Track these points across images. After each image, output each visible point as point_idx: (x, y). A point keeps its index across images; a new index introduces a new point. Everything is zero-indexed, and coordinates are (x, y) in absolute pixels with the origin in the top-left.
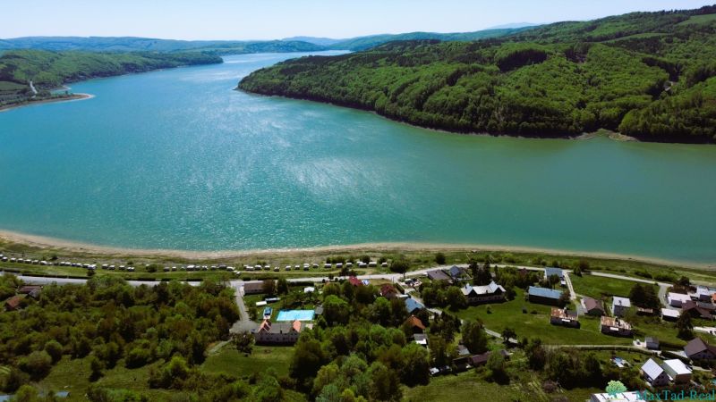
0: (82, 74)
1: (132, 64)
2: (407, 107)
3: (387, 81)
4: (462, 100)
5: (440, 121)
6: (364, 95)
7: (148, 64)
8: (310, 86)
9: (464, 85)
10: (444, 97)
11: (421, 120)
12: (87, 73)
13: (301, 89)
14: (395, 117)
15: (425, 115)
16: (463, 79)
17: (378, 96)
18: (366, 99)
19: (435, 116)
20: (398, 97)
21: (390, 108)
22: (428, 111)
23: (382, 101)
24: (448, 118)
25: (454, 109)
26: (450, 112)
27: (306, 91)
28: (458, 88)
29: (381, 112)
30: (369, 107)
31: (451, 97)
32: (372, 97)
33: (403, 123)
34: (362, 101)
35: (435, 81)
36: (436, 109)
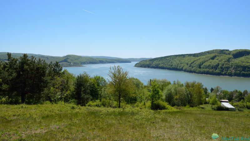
0: (87, 62)
1: (102, 61)
2: (195, 68)
3: (188, 61)
4: (217, 64)
5: (208, 71)
6: (179, 66)
7: (107, 61)
8: (159, 64)
9: (217, 59)
10: (210, 63)
11: (200, 71)
12: (88, 62)
13: (156, 65)
14: (191, 72)
15: (202, 70)
16: (217, 58)
17: (184, 66)
18: (180, 67)
19: (206, 70)
20: (192, 65)
21: (188, 69)
22: (203, 68)
23: (186, 67)
24: (211, 70)
25: (213, 67)
26: (212, 68)
27: (158, 66)
28: (215, 60)
29: (185, 71)
30: (181, 70)
31: (212, 63)
32: (182, 66)
33: (194, 73)
34: (178, 68)
35: (206, 59)
36: (206, 67)
